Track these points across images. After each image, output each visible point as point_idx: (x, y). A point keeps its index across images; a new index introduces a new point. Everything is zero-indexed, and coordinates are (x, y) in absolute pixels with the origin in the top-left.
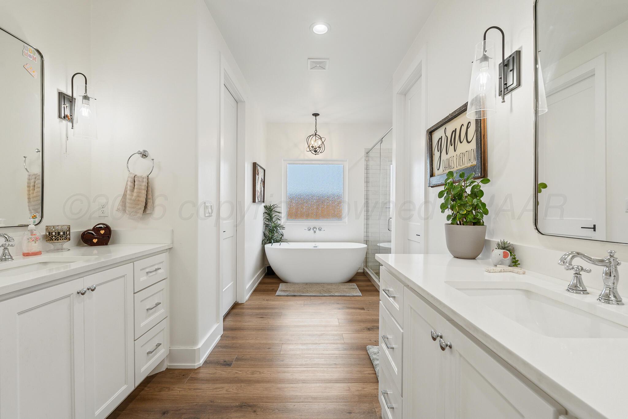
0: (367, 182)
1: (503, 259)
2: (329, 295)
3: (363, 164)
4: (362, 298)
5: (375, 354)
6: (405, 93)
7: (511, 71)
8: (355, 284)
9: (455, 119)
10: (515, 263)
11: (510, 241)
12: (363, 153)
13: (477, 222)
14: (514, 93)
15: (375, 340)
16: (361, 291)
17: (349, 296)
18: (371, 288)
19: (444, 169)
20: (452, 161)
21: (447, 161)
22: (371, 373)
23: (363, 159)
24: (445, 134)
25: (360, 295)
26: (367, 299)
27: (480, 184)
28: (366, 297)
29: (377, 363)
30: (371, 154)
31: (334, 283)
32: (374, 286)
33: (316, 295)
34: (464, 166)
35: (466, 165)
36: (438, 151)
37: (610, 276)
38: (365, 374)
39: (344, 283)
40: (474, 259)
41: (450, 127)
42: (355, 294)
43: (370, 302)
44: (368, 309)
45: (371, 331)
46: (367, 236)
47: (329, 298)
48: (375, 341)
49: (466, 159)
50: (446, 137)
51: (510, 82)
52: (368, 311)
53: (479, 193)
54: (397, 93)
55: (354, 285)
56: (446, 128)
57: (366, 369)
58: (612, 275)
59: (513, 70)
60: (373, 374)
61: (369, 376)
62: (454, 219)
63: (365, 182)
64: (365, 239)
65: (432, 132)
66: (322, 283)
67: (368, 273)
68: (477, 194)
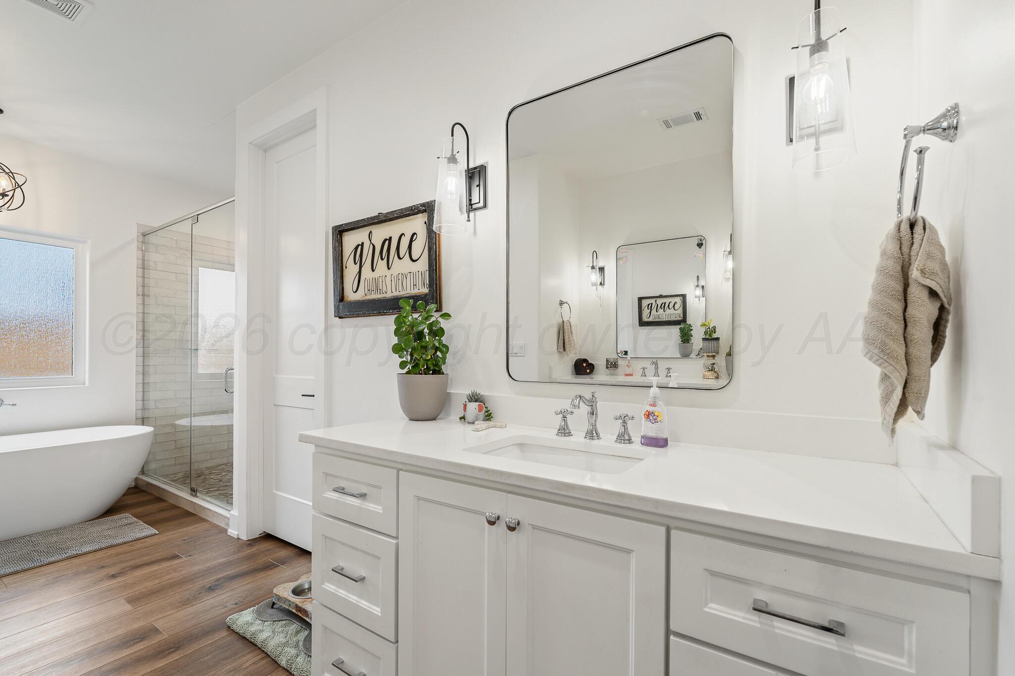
0: (144, 295)
1: (478, 414)
2: (64, 556)
3: (132, 256)
4: (164, 537)
5: (252, 624)
6: (265, 148)
7: (477, 186)
8: (127, 515)
9: (389, 223)
10: (488, 417)
11: (482, 392)
12: (133, 234)
13: (437, 371)
14: (478, 213)
15: (234, 602)
16: (151, 524)
17: (125, 543)
18: (173, 513)
19: (366, 292)
20: (384, 282)
21: (373, 281)
22: (260, 660)
23: (135, 245)
24: (370, 241)
25: (153, 532)
26: (173, 536)
27: (440, 320)
28: (170, 533)
29: (265, 637)
30: (152, 239)
31: (65, 528)
32: (178, 507)
33: (19, 568)
34: (405, 292)
35: (409, 291)
36: (355, 263)
37: (593, 415)
38: (247, 668)
39: (92, 520)
40: (434, 419)
41: (380, 233)
42: (139, 535)
43: (186, 538)
44: (189, 554)
45: (217, 591)
46: (144, 409)
47: (69, 562)
48: (236, 604)
49: (408, 283)
50: (371, 245)
51: (475, 199)
52: (191, 557)
53: (440, 331)
54: (250, 143)
55: (126, 517)
56: (371, 232)
57: (244, 659)
58: (595, 414)
59: (479, 186)
60: (262, 659)
61: (258, 666)
62: (416, 366)
63: (138, 295)
64: (140, 415)
65: (344, 232)
66: (21, 538)
67: (152, 485)
68: (438, 332)
